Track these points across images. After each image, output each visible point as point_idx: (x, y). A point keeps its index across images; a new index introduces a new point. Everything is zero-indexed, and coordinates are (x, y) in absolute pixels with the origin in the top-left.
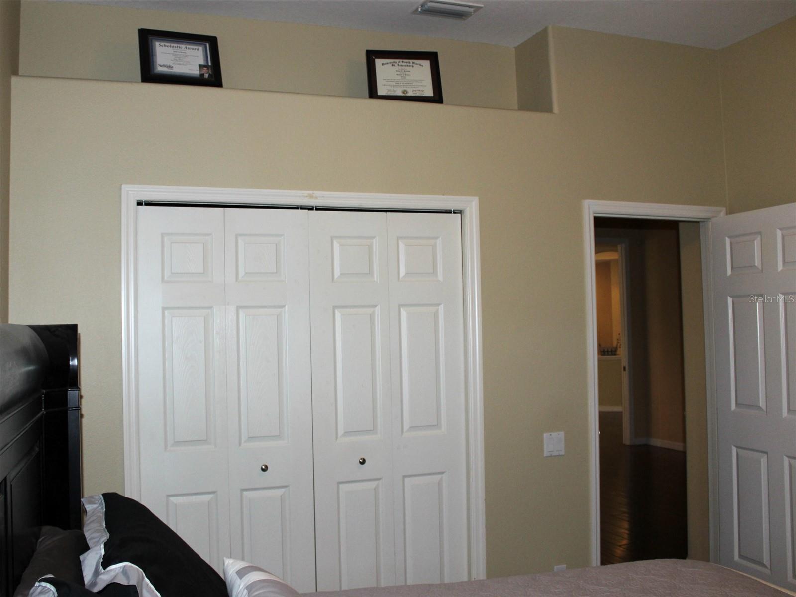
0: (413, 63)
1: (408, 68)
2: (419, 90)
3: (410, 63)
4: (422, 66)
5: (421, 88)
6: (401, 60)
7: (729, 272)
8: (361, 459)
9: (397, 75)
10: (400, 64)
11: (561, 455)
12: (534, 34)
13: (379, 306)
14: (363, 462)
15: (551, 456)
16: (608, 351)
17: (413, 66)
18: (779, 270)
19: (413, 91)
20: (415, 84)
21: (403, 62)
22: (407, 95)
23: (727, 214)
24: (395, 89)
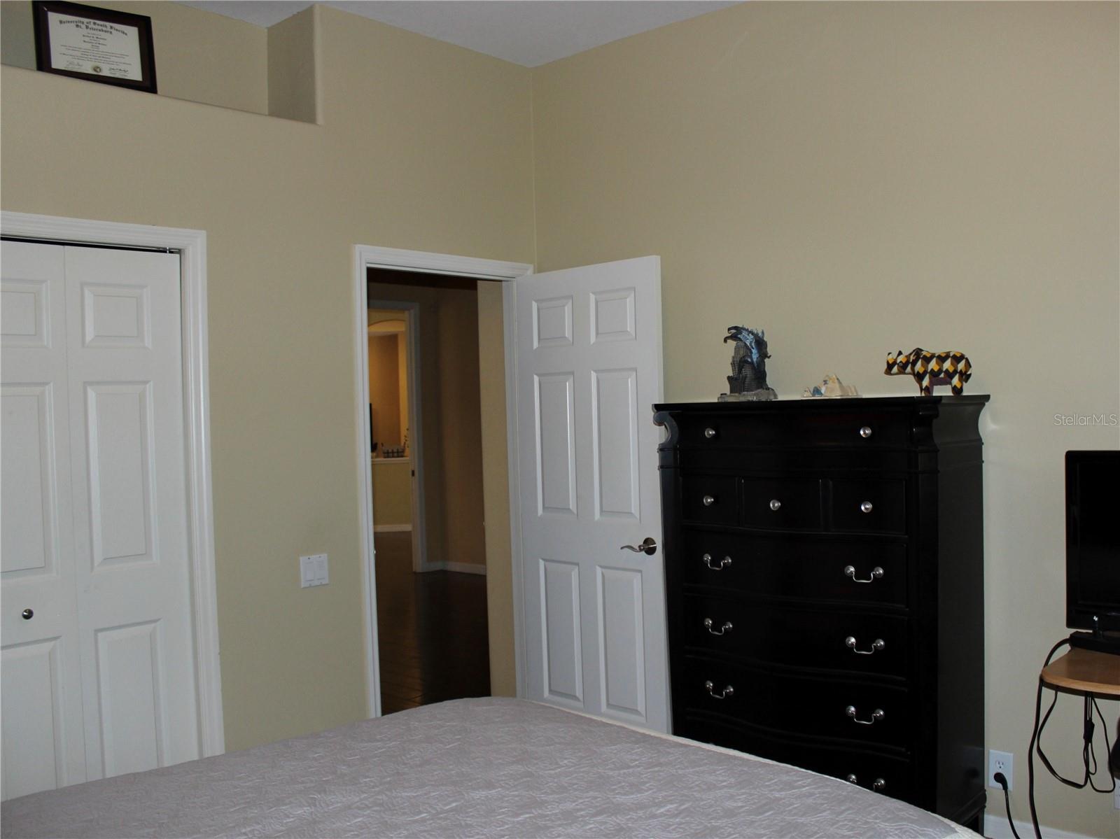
0: (111, 27)
1: (103, 35)
2: (120, 70)
3: (106, 26)
4: (126, 34)
5: (123, 67)
6: (92, 21)
7: (536, 345)
8: (25, 611)
9: (84, 41)
10: (90, 26)
11: (324, 585)
12: (295, 13)
13: (52, 384)
14: (28, 615)
15: (310, 586)
16: (393, 452)
17: (111, 33)
18: (592, 342)
19: (111, 69)
20: (113, 59)
21: (95, 23)
22: (101, 74)
23: (534, 273)
24: (81, 62)
